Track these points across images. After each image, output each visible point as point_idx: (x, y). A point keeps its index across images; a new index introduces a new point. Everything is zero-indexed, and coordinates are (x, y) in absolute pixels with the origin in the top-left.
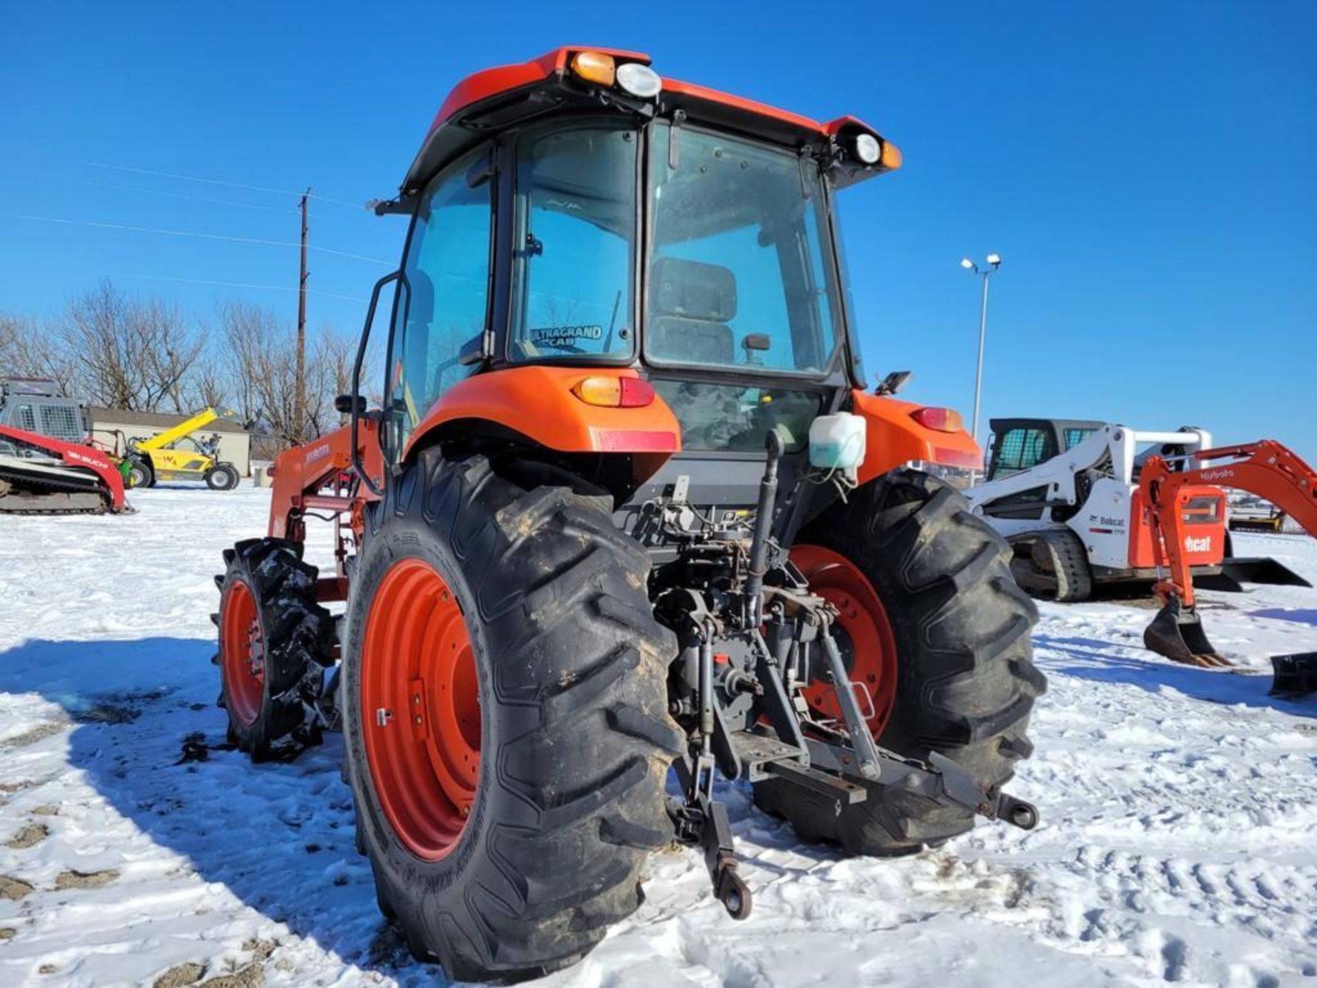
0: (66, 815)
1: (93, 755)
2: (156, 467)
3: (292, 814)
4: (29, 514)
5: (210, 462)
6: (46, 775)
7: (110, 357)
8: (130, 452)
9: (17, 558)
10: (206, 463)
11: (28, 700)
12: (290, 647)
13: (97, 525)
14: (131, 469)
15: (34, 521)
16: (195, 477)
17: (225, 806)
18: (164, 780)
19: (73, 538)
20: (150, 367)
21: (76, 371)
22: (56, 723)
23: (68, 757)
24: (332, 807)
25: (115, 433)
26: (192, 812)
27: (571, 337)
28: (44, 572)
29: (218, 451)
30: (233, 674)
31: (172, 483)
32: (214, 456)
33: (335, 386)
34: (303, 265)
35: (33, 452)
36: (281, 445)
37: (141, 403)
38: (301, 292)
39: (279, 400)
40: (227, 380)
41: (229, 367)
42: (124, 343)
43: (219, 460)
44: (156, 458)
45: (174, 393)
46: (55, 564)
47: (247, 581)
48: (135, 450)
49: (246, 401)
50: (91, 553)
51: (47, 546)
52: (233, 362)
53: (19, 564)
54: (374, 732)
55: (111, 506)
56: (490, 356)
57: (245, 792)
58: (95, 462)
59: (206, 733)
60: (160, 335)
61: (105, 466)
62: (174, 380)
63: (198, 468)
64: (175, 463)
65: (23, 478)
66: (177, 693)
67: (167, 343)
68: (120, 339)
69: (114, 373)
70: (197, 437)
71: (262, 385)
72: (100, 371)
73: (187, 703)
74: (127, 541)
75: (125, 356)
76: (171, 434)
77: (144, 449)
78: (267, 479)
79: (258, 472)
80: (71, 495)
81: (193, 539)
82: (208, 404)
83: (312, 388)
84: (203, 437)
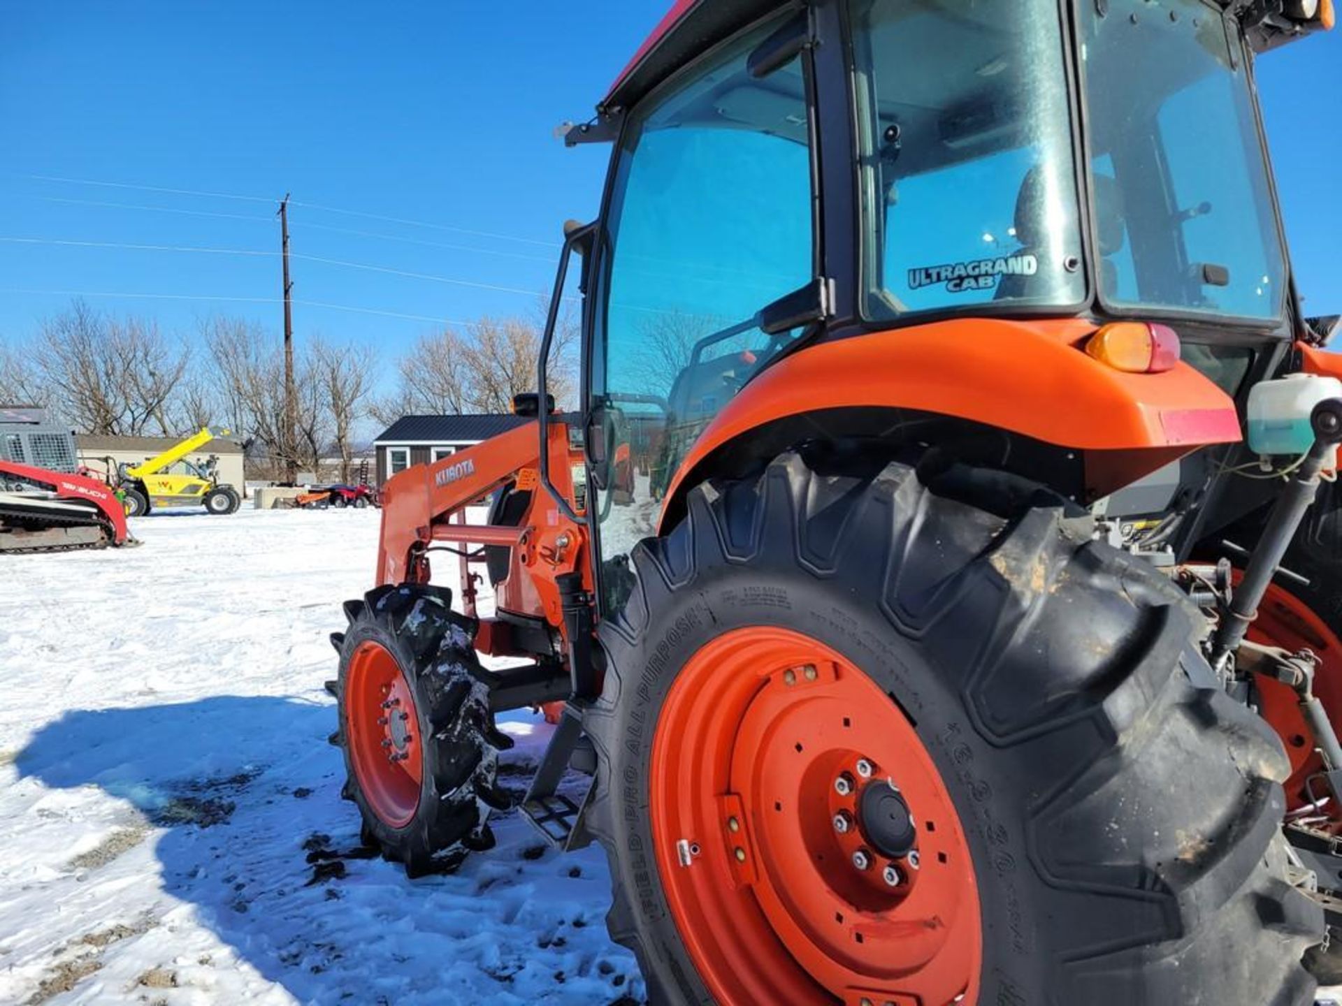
0: (189, 984)
1: (193, 874)
2: (151, 493)
3: (493, 958)
4: (24, 553)
5: (208, 486)
6: (141, 913)
7: (88, 380)
8: (122, 480)
9: (24, 606)
10: (205, 486)
11: (86, 796)
12: (459, 728)
13: (102, 561)
14: (124, 497)
15: (31, 560)
16: (193, 502)
17: (397, 952)
18: (302, 912)
19: (79, 577)
20: (132, 390)
21: (54, 397)
22: (131, 829)
23: (161, 882)
24: (543, 945)
25: (106, 460)
26: (356, 966)
27: (987, 274)
28: (58, 620)
29: (217, 473)
30: (362, 758)
31: (168, 510)
32: (211, 479)
33: (330, 398)
34: (286, 274)
35: (24, 485)
36: (276, 463)
37: (125, 426)
38: (285, 303)
39: (271, 416)
40: (216, 399)
41: (216, 385)
42: (103, 365)
43: (218, 482)
44: (150, 484)
45: (159, 415)
46: (69, 610)
47: (388, 642)
48: (128, 477)
49: (235, 418)
50: (106, 595)
51: (52, 589)
52: (220, 380)
53: (29, 613)
54: (677, 876)
55: (113, 538)
56: (830, 316)
57: (419, 928)
58: (92, 493)
59: (330, 834)
60: (140, 354)
61: (104, 496)
62: (159, 402)
63: (196, 492)
64: (171, 488)
65: (14, 514)
66: (268, 774)
67: (148, 363)
68: (98, 359)
69: (94, 398)
70: (192, 459)
71: (252, 401)
72: (80, 396)
73: (286, 788)
74: (139, 577)
75: (104, 378)
76: (163, 458)
77: (137, 476)
78: (268, 500)
79: (258, 493)
80: (69, 529)
81: (212, 572)
82: (196, 424)
83: (305, 402)
84: (199, 460)
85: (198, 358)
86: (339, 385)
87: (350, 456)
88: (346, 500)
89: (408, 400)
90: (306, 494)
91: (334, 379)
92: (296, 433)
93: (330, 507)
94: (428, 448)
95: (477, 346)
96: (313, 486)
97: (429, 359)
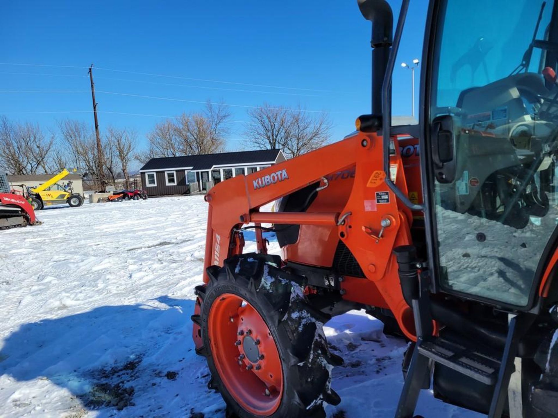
2: (43, 200)
5: (69, 194)
7: (10, 152)
8: (30, 194)
10: (67, 195)
11: (41, 387)
13: (25, 233)
14: (32, 202)
16: (63, 202)
19: (16, 242)
20: (30, 155)
25: (22, 186)
28: (9, 266)
29: (72, 189)
32: (70, 191)
33: (118, 153)
34: (94, 100)
36: (96, 182)
37: (28, 171)
38: (94, 113)
39: (92, 162)
40: (68, 156)
41: (67, 150)
42: (16, 144)
43: (73, 193)
44: (42, 195)
45: (43, 165)
46: (14, 260)
48: (32, 193)
49: (77, 164)
50: (31, 250)
52: (69, 147)
55: (29, 221)
58: (18, 201)
60: (32, 139)
61: (23, 203)
62: (42, 159)
63: (63, 198)
64: (52, 197)
67: (36, 142)
68: (13, 142)
69: (13, 159)
70: (60, 183)
71: (84, 157)
72: (7, 158)
73: (160, 372)
74: (45, 240)
75: (17, 150)
76: (47, 184)
77: (36, 192)
78: (95, 199)
79: (91, 196)
80: (8, 219)
81: (79, 235)
82: (60, 168)
83: (107, 156)
84: (63, 183)
85: (58, 139)
86: (122, 147)
87: (129, 178)
88: (130, 197)
89: (152, 152)
90: (112, 195)
91: (119, 144)
92: (104, 169)
93: (123, 200)
94: (164, 172)
95: (181, 126)
96: (114, 192)
97: (160, 134)
